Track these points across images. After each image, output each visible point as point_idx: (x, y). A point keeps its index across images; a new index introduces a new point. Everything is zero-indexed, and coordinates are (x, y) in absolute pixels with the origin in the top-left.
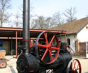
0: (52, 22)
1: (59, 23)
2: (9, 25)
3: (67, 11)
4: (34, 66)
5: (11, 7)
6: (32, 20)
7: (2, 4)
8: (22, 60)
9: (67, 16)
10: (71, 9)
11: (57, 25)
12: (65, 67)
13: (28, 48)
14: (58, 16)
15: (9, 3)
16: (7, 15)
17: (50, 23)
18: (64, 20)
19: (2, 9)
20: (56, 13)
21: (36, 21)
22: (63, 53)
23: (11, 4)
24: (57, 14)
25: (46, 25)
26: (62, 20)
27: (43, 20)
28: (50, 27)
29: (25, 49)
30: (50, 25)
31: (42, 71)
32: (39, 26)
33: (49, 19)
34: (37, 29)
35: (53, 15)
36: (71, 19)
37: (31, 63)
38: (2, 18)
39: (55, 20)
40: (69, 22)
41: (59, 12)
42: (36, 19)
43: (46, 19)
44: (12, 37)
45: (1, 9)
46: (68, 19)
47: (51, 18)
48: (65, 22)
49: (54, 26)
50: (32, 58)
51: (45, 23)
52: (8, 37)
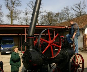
0: (61, 17)
1: (68, 18)
2: (19, 22)
3: (76, 5)
4: (38, 60)
6: (41, 17)
7: (12, 2)
8: (27, 55)
9: (76, 11)
10: (80, 3)
11: (66, 20)
13: (32, 45)
14: (66, 11)
15: (19, 1)
16: (17, 12)
17: (59, 18)
18: (73, 15)
19: (12, 6)
20: (64, 8)
21: (45, 17)
22: (66, 49)
25: (55, 20)
27: (52, 15)
28: (59, 23)
29: (29, 45)
30: (59, 20)
32: (48, 21)
33: (58, 14)
35: (62, 10)
36: (81, 13)
40: (78, 16)
42: (45, 15)
43: (55, 15)
44: (21, 33)
46: (77, 14)
47: (60, 13)
48: (74, 17)
49: (63, 21)
51: (54, 18)
52: (18, 34)
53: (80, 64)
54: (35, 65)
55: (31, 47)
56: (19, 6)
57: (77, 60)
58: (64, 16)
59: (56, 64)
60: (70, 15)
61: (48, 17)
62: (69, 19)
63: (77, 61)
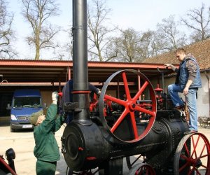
0: (155, 42)
1: (172, 45)
2: (54, 53)
4: (98, 147)
5: (58, 12)
6: (107, 41)
7: (38, 7)
8: (72, 133)
9: (191, 27)
11: (167, 50)
12: (171, 149)
13: (85, 109)
14: (169, 28)
16: (50, 30)
17: (150, 44)
18: (185, 37)
19: (38, 16)
20: (164, 20)
21: (116, 42)
22: (168, 119)
23: (58, 4)
24: (166, 24)
25: (140, 50)
26: (181, 37)
27: (133, 38)
28: (150, 56)
29: (77, 110)
30: (150, 49)
31: (117, 159)
32: (124, 53)
33: (148, 35)
34: (116, 61)
35: (158, 25)
36: (204, 33)
37: (90, 141)
38: (39, 39)
39: (163, 37)
40: (197, 40)
41: (172, 17)
42: (118, 37)
43: (142, 36)
44: (60, 82)
45: (35, 18)
46: (195, 34)
47: (153, 33)
48: (188, 42)
49: (160, 53)
50: (93, 131)
51: (139, 45)
52: (53, 82)
53: (201, 157)
54: (93, 158)
55: (82, 114)
56: (55, 14)
57: (195, 147)
58: (164, 40)
59: (142, 157)
60: (177, 38)
61: (125, 42)
62: (175, 46)
63: (195, 151)
